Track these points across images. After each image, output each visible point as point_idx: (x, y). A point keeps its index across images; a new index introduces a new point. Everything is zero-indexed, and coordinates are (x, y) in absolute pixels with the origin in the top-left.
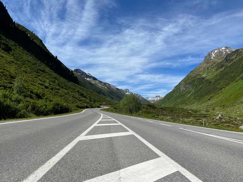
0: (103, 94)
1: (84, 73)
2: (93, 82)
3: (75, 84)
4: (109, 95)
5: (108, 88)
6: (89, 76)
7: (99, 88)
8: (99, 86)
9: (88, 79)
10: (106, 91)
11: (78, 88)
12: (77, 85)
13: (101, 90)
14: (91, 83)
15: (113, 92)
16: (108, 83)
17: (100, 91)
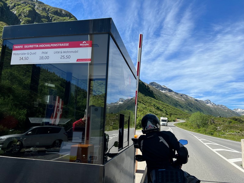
0: (181, 106)
1: (158, 86)
2: (169, 94)
3: (151, 98)
4: (187, 107)
5: (186, 100)
6: (164, 88)
7: (175, 100)
8: (175, 99)
9: (164, 91)
10: (184, 103)
11: (154, 101)
12: (153, 99)
13: (178, 102)
14: (166, 96)
15: (192, 104)
16: (185, 95)
17: (176, 104)
